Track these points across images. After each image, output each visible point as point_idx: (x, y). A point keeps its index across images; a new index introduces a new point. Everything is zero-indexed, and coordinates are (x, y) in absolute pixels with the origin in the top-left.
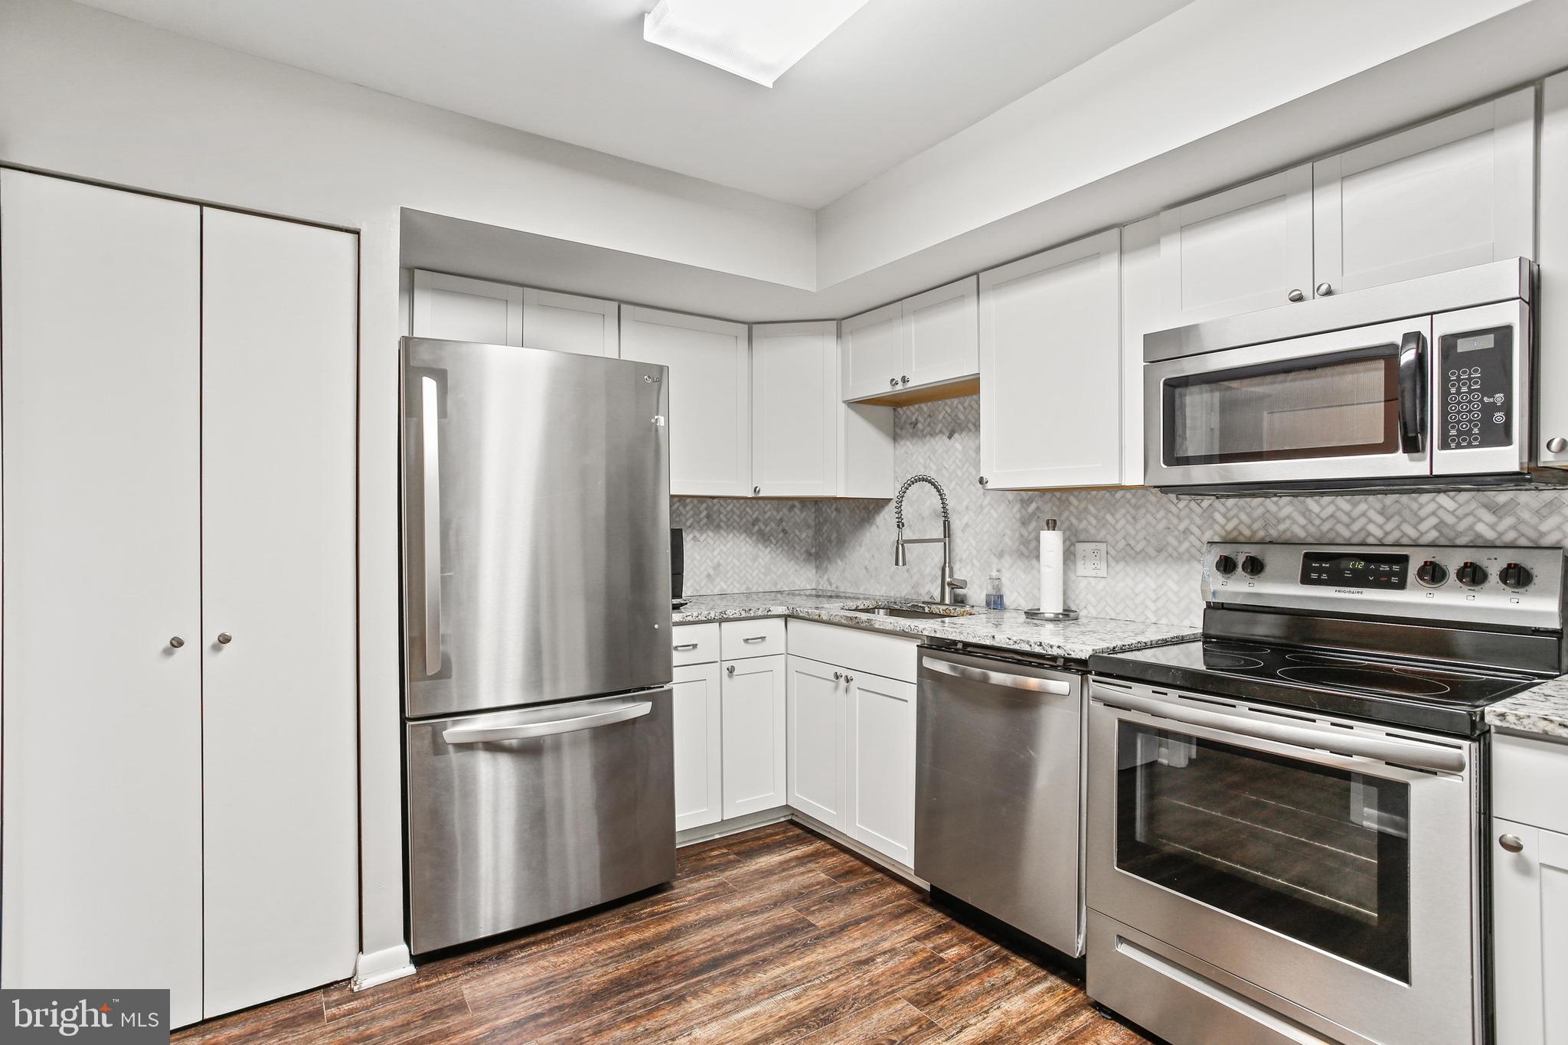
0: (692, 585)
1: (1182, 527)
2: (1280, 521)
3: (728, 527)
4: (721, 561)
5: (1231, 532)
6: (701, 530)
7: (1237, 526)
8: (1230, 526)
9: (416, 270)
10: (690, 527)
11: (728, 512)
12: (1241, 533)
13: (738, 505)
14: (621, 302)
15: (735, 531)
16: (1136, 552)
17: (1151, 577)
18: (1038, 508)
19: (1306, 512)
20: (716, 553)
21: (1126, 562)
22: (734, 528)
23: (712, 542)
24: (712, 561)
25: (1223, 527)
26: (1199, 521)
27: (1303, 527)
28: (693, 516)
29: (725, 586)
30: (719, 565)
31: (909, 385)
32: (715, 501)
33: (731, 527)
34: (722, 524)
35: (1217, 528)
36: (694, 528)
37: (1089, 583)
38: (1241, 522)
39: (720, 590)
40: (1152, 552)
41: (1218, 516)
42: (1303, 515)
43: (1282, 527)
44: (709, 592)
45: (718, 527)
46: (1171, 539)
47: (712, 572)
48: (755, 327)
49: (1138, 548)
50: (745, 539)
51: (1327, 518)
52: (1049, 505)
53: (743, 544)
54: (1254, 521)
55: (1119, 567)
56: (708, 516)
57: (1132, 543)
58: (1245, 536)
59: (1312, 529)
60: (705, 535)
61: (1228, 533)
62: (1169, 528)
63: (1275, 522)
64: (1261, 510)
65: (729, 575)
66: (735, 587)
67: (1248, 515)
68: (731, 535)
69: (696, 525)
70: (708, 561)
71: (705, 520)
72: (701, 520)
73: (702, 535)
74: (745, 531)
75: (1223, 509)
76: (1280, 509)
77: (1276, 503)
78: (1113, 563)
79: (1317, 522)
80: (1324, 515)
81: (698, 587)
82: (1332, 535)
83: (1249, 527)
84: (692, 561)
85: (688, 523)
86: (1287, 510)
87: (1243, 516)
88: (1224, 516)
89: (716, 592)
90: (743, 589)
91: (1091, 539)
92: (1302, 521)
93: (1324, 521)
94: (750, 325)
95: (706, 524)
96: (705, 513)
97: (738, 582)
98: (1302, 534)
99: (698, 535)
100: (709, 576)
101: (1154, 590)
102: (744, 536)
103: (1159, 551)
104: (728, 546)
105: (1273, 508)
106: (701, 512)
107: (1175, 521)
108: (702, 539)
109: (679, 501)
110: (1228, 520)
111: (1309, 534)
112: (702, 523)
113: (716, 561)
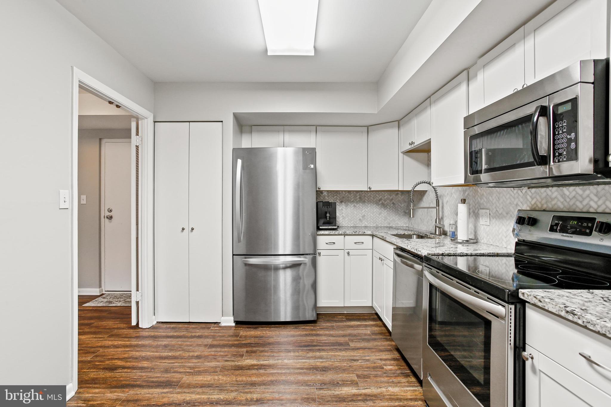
0: (353, 223)
1: (515, 203)
2: (553, 199)
3: (368, 202)
4: (365, 214)
5: (534, 205)
6: (357, 203)
7: (536, 202)
8: (533, 202)
9: (253, 126)
10: (352, 202)
11: (368, 196)
12: (537, 206)
13: (373, 194)
14: (317, 126)
15: (371, 203)
16: (499, 214)
17: (504, 226)
18: (468, 194)
19: (563, 196)
20: (363, 211)
21: (496, 218)
22: (371, 202)
23: (361, 207)
24: (361, 214)
25: (530, 203)
26: (521, 200)
27: (562, 203)
28: (353, 198)
29: (367, 224)
30: (364, 216)
31: (415, 144)
32: (363, 192)
33: (370, 201)
34: (366, 201)
35: (529, 203)
36: (354, 202)
37: (484, 228)
38: (537, 200)
39: (365, 225)
40: (505, 214)
41: (529, 197)
42: (562, 196)
43: (553, 203)
44: (360, 226)
45: (364, 202)
46: (511, 208)
47: (361, 218)
48: (369, 127)
49: (500, 212)
50: (375, 206)
51: (572, 198)
52: (472, 192)
53: (374, 208)
54: (542, 200)
55: (494, 221)
56: (360, 198)
57: (498, 210)
58: (539, 207)
59: (566, 204)
60: (358, 205)
61: (532, 205)
62: (511, 203)
63: (550, 200)
64: (545, 194)
65: (369, 220)
66: (371, 224)
67: (540, 196)
68: (370, 205)
69: (355, 201)
70: (360, 214)
71: (359, 199)
72: (357, 199)
73: (357, 204)
74: (376, 203)
75: (530, 194)
76: (552, 193)
77: (551, 191)
78: (492, 219)
79: (568, 200)
80: (571, 197)
81: (355, 223)
82: (574, 207)
83: (540, 202)
84: (353, 214)
85: (352, 200)
86: (555, 194)
87: (538, 197)
88: (531, 197)
89: (363, 225)
90: (375, 225)
91: (485, 208)
92: (562, 200)
93: (571, 199)
94: (368, 127)
95: (359, 200)
96: (358, 197)
97: (373, 223)
98: (562, 206)
99: (356, 205)
100: (360, 219)
101: (505, 232)
102: (375, 205)
103: (507, 214)
104: (368, 209)
105: (550, 193)
106: (357, 196)
107: (513, 200)
108: (357, 206)
109: (348, 192)
110: (532, 199)
111: (565, 207)
112: (357, 200)
113: (363, 214)
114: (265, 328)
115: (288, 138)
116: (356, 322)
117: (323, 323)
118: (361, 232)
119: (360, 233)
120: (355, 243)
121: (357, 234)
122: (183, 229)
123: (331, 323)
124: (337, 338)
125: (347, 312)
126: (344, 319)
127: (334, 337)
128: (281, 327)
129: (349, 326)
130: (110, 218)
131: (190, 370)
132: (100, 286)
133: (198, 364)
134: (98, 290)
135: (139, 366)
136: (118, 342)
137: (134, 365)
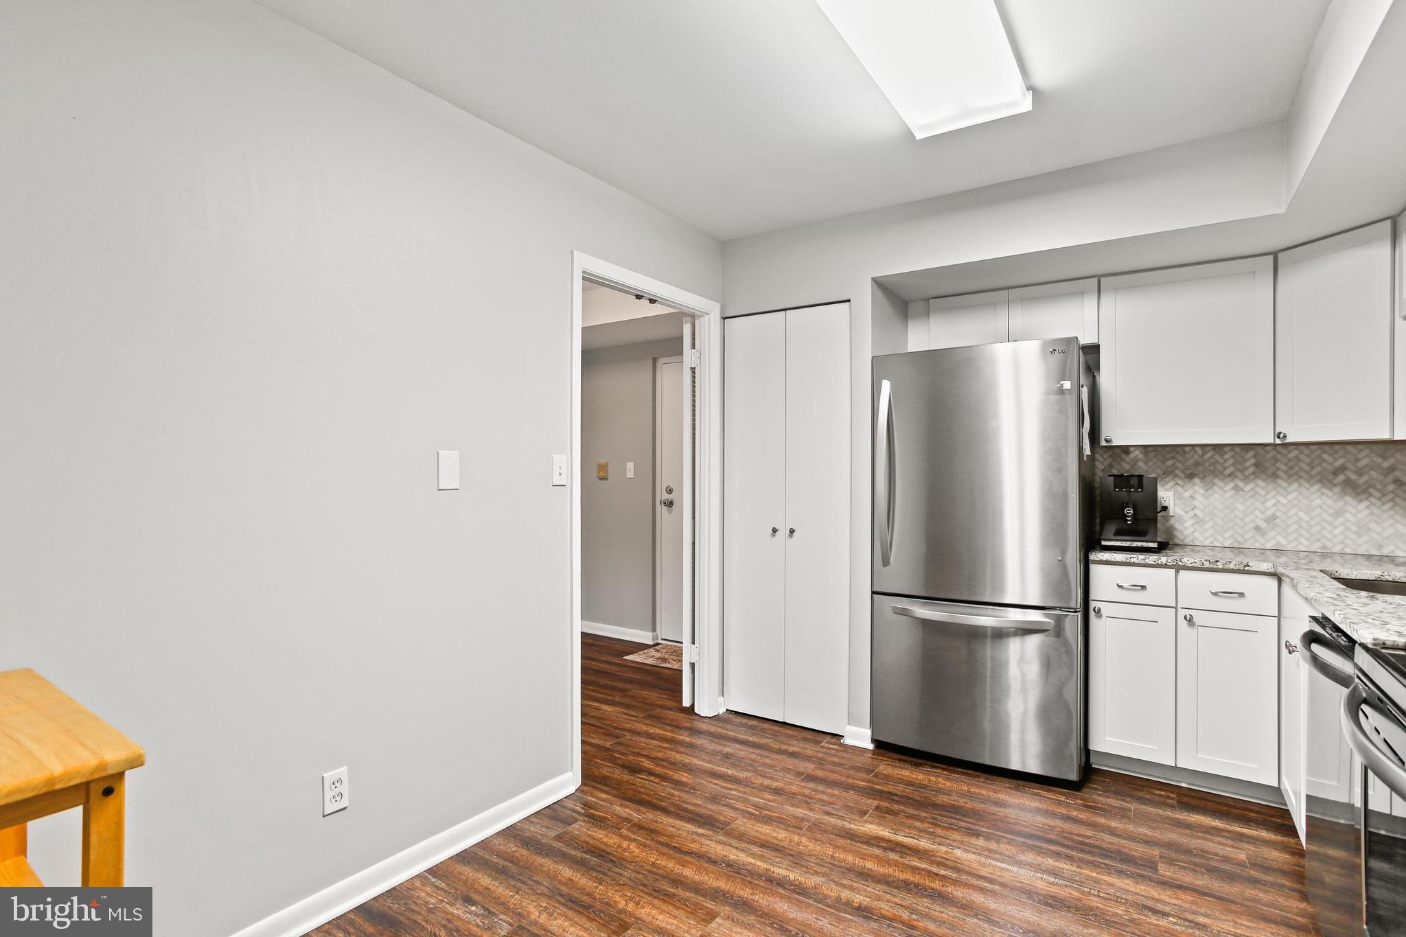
0: (1232, 536)
3: (1290, 476)
4: (1278, 514)
6: (1246, 479)
10: (1229, 476)
11: (1290, 460)
13: (1307, 452)
14: (1099, 277)
15: (1302, 481)
20: (1269, 504)
22: (1300, 477)
23: (1262, 492)
24: (1262, 513)
28: (1233, 464)
29: (1283, 542)
30: (1274, 517)
32: (1268, 448)
33: (1293, 474)
34: (1280, 473)
36: (1236, 477)
39: (1275, 545)
44: (1257, 545)
45: (1274, 476)
47: (1263, 525)
48: (1280, 255)
50: (1319, 490)
53: (1314, 496)
56: (1257, 465)
60: (1251, 486)
65: (1290, 530)
66: (1300, 543)
68: (1295, 485)
69: (1239, 474)
70: (1257, 512)
71: (1252, 469)
72: (1246, 468)
73: (1246, 484)
74: (1320, 481)
81: (1240, 539)
84: (1232, 510)
85: (1228, 471)
89: (1268, 546)
90: (1316, 547)
94: (1275, 255)
95: (1253, 473)
96: (1253, 461)
97: (1307, 539)
99: (1241, 484)
100: (1257, 528)
102: (1317, 486)
104: (1290, 497)
106: (1246, 461)
108: (1247, 488)
109: (1214, 449)
112: (1247, 473)
113: (1269, 513)
114: (939, 771)
115: (1020, 318)
116: (1209, 819)
117: (1100, 795)
118: (1234, 563)
119: (1232, 566)
120: (1215, 594)
121: (1220, 566)
122: (775, 531)
123: (1123, 800)
124: (1125, 842)
125: (1188, 784)
126: (1171, 801)
127: (1117, 836)
128: (979, 777)
129: (1181, 823)
130: (670, 504)
131: (754, 810)
132: (654, 629)
133: (772, 804)
134: (650, 634)
135: (674, 777)
136: (656, 729)
137: (667, 773)
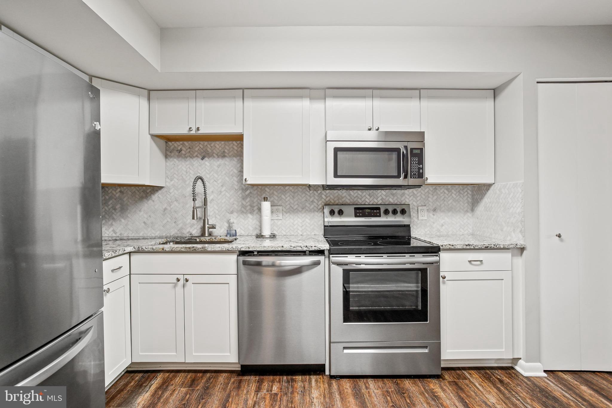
1: (311, 200)
2: (343, 198)
5: (328, 201)
7: (329, 199)
8: (327, 200)
12: (331, 202)
16: (294, 209)
17: (300, 218)
18: (250, 193)
19: (350, 195)
21: (290, 213)
25: (325, 200)
26: (317, 198)
27: (349, 200)
35: (323, 200)
37: (275, 222)
38: (331, 198)
40: (300, 209)
41: (323, 196)
42: (349, 196)
43: (343, 200)
46: (307, 204)
49: (295, 208)
51: (356, 197)
52: (256, 191)
54: (335, 198)
55: (287, 215)
57: (292, 206)
58: (332, 203)
59: (352, 200)
61: (327, 202)
62: (307, 200)
63: (341, 198)
64: (337, 194)
67: (333, 196)
75: (325, 194)
76: (343, 194)
77: (341, 192)
78: (285, 214)
79: (353, 198)
80: (355, 196)
82: (357, 202)
83: (333, 200)
86: (345, 194)
87: (331, 196)
88: (325, 196)
91: (275, 205)
92: (349, 198)
93: (355, 198)
98: (349, 202)
101: (301, 223)
103: (303, 209)
105: (341, 194)
107: (309, 198)
110: (327, 197)
111: (350, 202)
